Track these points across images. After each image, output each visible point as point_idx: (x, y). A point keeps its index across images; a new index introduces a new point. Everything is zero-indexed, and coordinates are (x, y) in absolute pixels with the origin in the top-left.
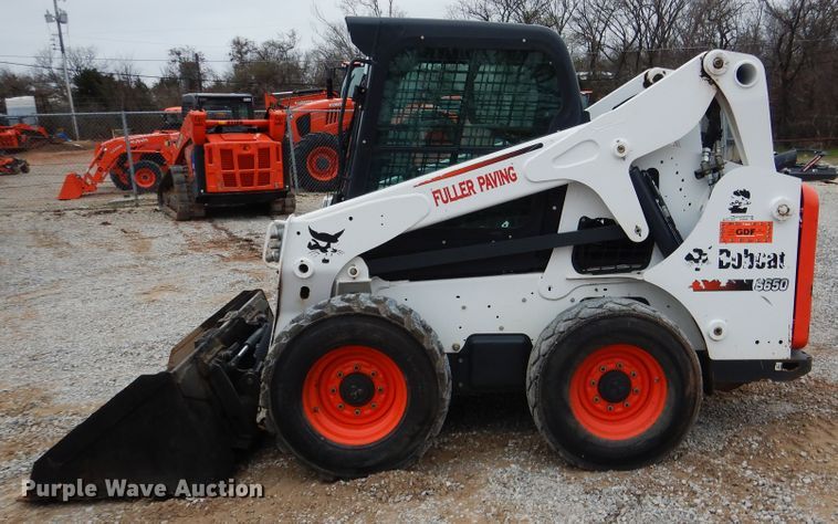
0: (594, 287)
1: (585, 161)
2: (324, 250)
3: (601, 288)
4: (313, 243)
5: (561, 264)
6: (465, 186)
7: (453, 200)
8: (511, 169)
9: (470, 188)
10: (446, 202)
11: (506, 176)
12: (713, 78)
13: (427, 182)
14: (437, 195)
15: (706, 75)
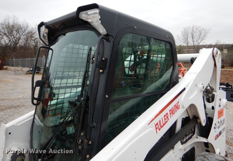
6: (166, 117)
7: (162, 127)
8: (178, 102)
9: (167, 117)
10: (159, 130)
11: (177, 107)
12: (215, 58)
13: (153, 120)
14: (157, 126)
15: (213, 57)
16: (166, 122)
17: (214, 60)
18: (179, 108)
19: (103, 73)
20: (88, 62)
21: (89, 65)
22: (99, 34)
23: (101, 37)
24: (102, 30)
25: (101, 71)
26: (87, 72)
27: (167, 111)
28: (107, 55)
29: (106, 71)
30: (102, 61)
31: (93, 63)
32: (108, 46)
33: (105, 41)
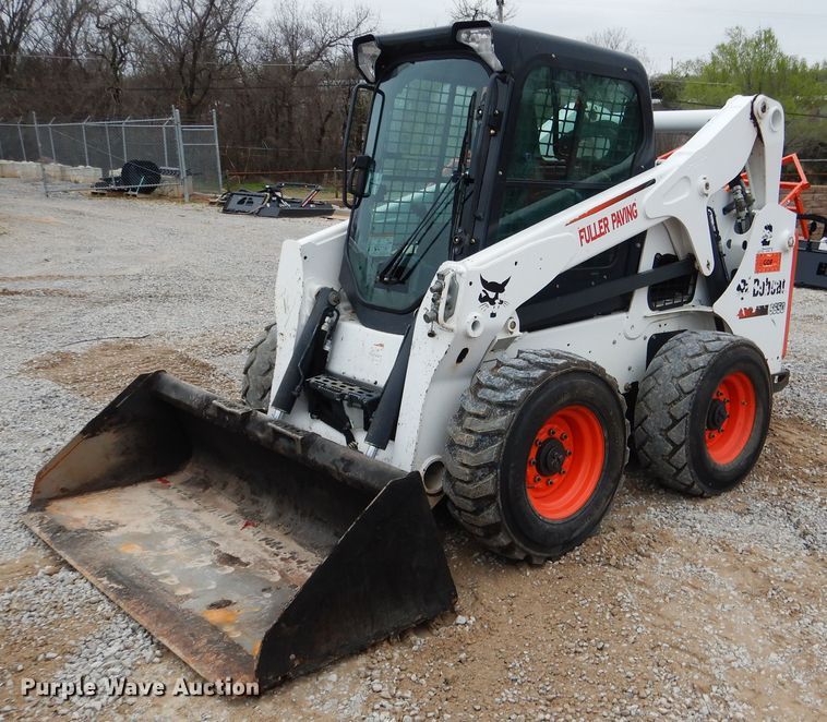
0: (658, 324)
1: (681, 198)
2: (492, 302)
3: (662, 323)
4: (484, 295)
5: (640, 299)
6: (602, 224)
7: (593, 239)
8: (634, 204)
9: (606, 226)
10: (588, 241)
11: (630, 213)
12: (758, 121)
13: (575, 220)
14: (582, 234)
15: (753, 117)
16: (602, 234)
17: (756, 125)
18: (635, 217)
19: (494, 135)
20: (470, 116)
21: (472, 122)
22: (489, 70)
23: (493, 76)
24: (495, 63)
25: (492, 132)
26: (468, 134)
27: (607, 213)
28: (503, 105)
29: (500, 134)
30: (495, 115)
31: (477, 119)
32: (504, 90)
33: (498, 81)
